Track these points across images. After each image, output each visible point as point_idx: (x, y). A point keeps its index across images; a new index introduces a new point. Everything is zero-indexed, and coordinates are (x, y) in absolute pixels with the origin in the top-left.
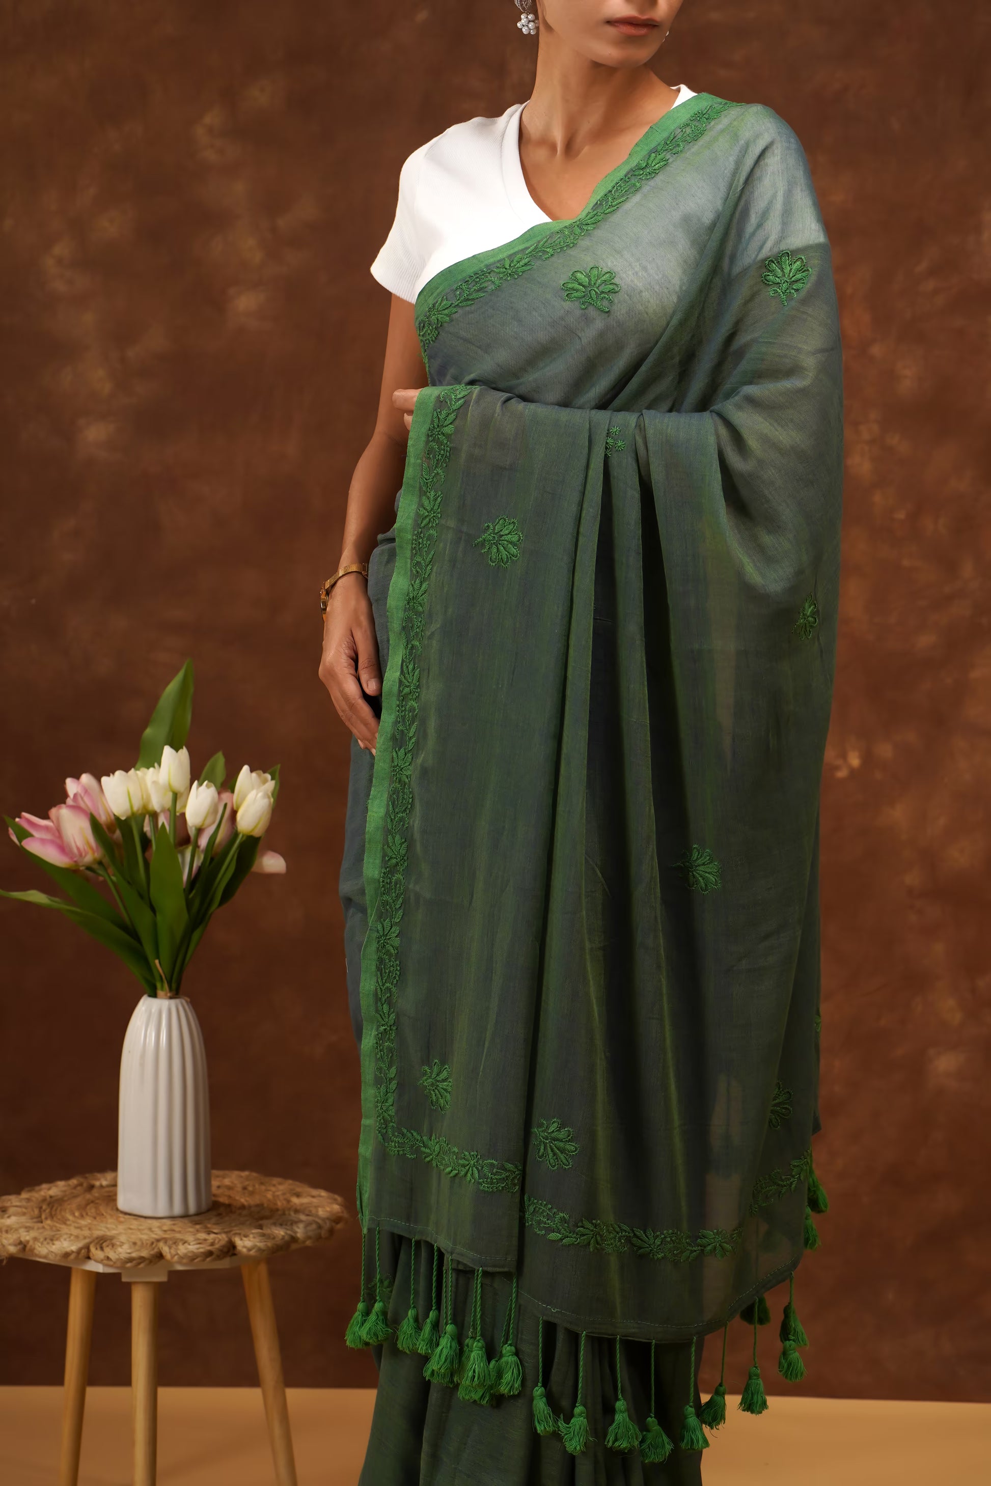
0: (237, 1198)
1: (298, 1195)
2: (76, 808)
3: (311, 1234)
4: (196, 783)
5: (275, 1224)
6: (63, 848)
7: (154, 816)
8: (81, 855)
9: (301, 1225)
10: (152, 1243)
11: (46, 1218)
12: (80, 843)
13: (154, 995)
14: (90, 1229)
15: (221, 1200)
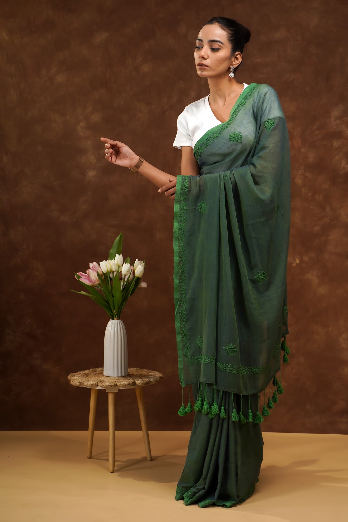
0: (135, 373)
1: (150, 372)
2: (93, 270)
3: (155, 380)
4: (124, 263)
5: (145, 378)
6: (90, 280)
7: (113, 272)
8: (95, 282)
9: (152, 378)
10: (114, 382)
11: (85, 377)
12: (94, 279)
13: (113, 319)
14: (97, 379)
15: (130, 373)
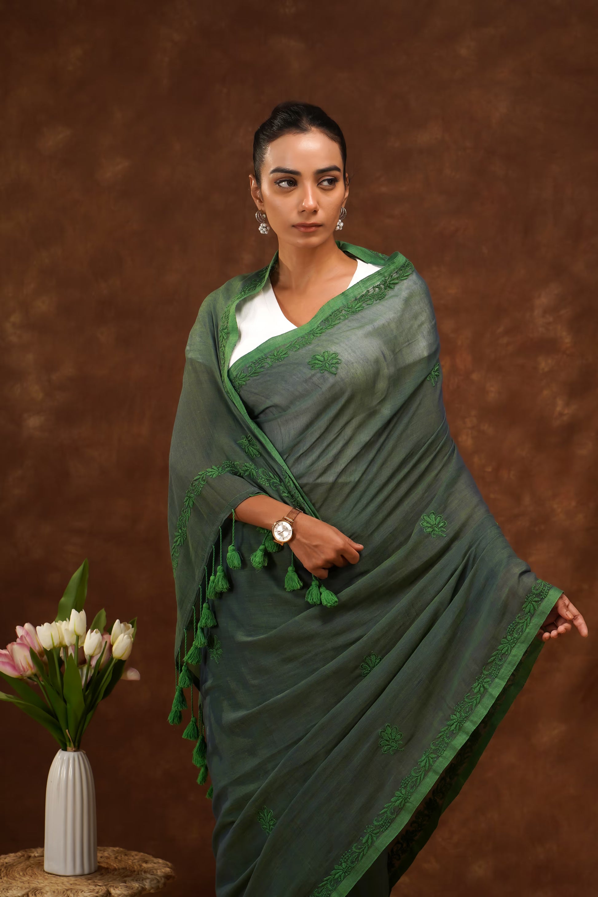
0: (112, 864)
1: (146, 862)
2: (22, 645)
3: (153, 886)
4: (89, 631)
5: (133, 880)
6: (14, 667)
7: (66, 648)
8: (24, 671)
9: (148, 881)
10: (64, 892)
11: (4, 876)
12: (24, 664)
13: (65, 749)
14: (28, 883)
15: (103, 865)
